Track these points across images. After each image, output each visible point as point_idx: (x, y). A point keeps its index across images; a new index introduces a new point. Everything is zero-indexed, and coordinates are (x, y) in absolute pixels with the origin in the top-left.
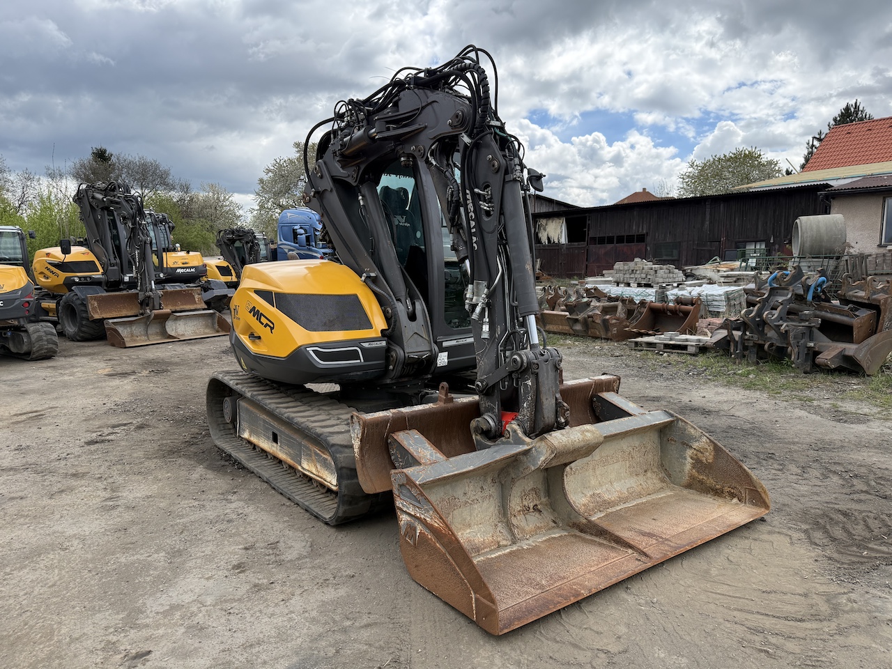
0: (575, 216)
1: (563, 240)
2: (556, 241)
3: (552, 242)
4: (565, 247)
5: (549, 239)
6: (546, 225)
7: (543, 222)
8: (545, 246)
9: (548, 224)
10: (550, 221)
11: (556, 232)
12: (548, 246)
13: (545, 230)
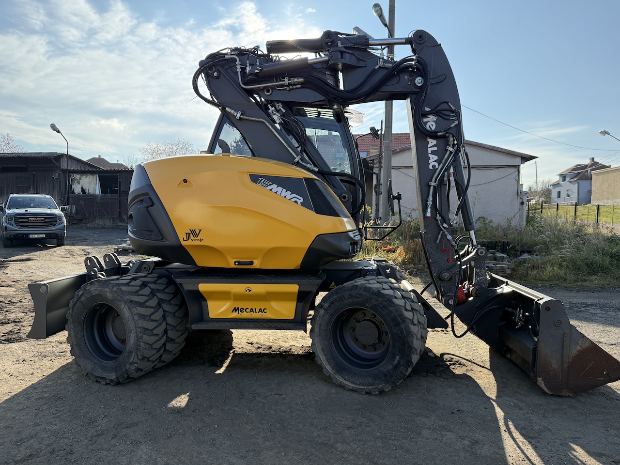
0: (107, 174)
1: (98, 192)
2: (91, 192)
3: (87, 192)
4: (99, 197)
5: (83, 190)
6: (80, 179)
7: (77, 176)
8: (79, 195)
9: (82, 178)
10: (84, 176)
11: (91, 185)
12: (83, 196)
13: (79, 183)
